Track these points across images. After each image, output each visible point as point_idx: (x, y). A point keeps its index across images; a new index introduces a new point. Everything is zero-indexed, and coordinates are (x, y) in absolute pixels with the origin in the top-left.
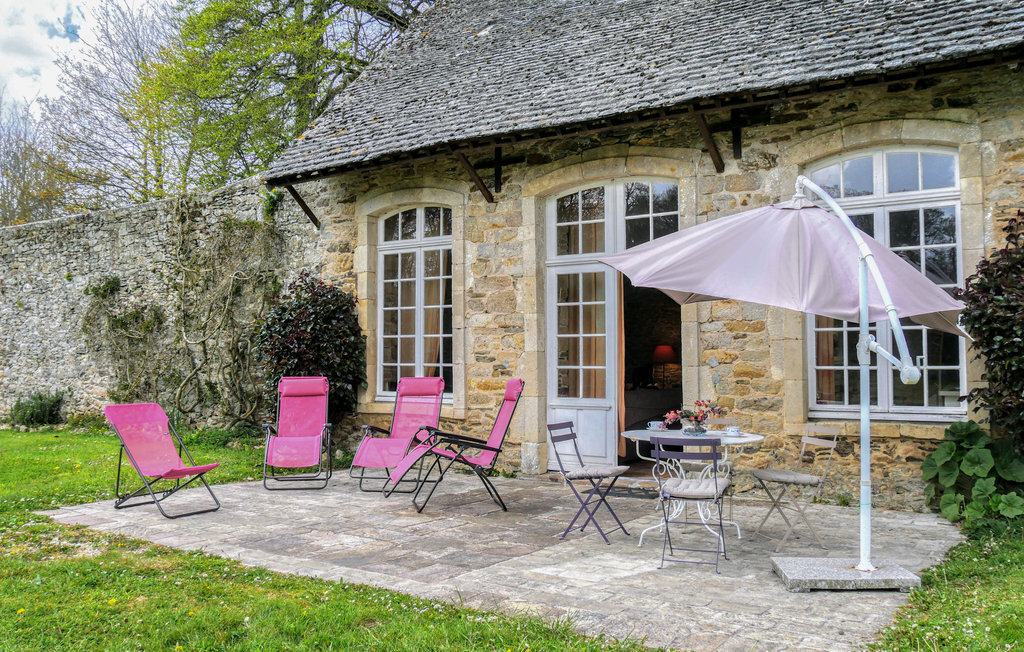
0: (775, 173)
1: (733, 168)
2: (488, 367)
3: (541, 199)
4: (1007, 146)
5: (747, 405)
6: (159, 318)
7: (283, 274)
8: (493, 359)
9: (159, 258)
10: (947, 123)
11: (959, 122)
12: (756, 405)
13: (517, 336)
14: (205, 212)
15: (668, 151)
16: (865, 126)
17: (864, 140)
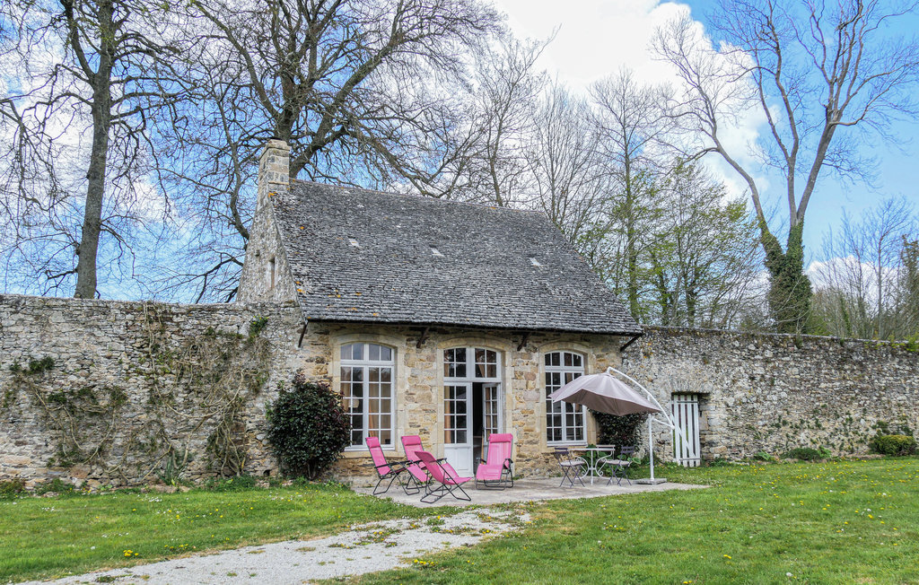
1: (523, 350)
2: (416, 430)
5: (528, 443)
7: (265, 372)
8: (419, 426)
9: (116, 348)
13: (433, 415)
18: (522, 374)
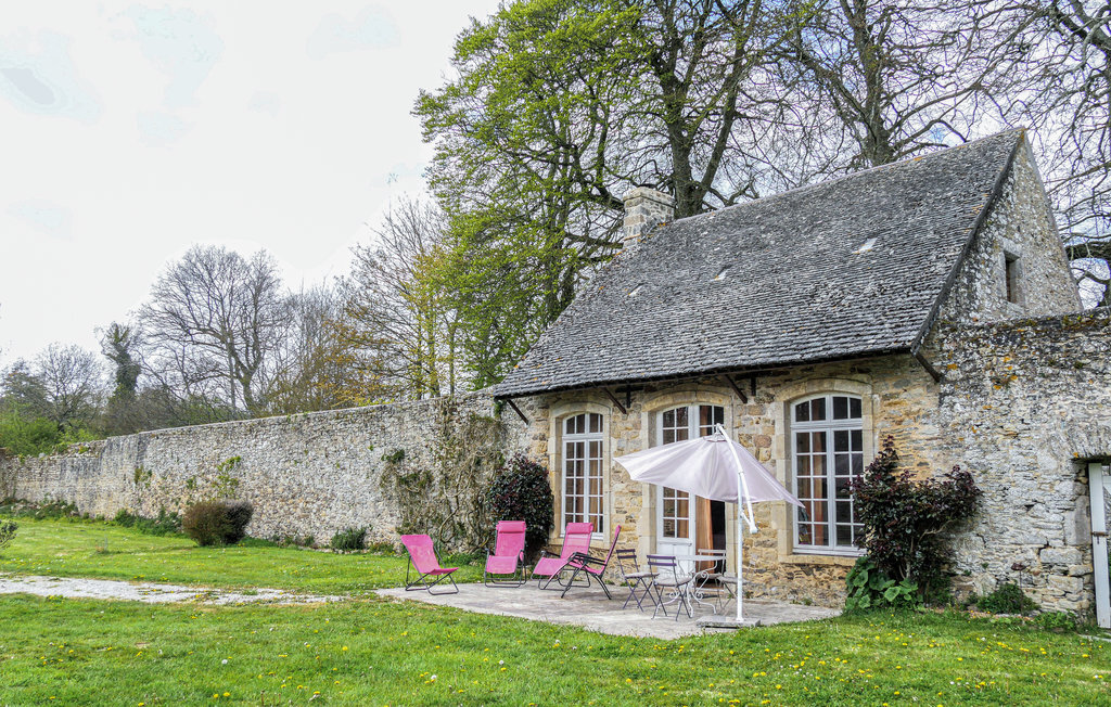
0: (773, 405)
1: (751, 402)
2: (623, 517)
3: (652, 414)
4: (885, 397)
5: (759, 544)
6: (429, 478)
7: (506, 453)
8: (625, 512)
9: (430, 438)
10: (856, 383)
11: (862, 382)
12: (763, 544)
13: (639, 498)
14: (459, 409)
15: (719, 389)
16: (816, 381)
17: (816, 390)
18: (750, 437)
